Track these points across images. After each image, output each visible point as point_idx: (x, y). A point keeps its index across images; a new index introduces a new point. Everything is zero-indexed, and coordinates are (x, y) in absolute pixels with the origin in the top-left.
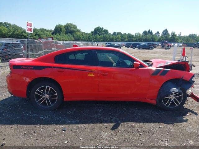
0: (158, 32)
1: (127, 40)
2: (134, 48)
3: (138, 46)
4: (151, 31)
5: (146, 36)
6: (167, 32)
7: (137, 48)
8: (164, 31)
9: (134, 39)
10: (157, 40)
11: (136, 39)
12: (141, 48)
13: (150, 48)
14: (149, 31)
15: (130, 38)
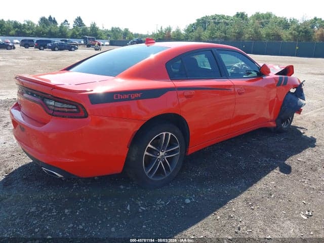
0: (66, 21)
1: (13, 32)
2: (42, 48)
3: (50, 45)
4: (54, 18)
5: (50, 27)
6: (82, 21)
7: (49, 47)
8: (76, 20)
9: (28, 32)
10: (70, 35)
11: (30, 32)
12: (56, 49)
13: (73, 49)
14: (50, 18)
15: (19, 30)
